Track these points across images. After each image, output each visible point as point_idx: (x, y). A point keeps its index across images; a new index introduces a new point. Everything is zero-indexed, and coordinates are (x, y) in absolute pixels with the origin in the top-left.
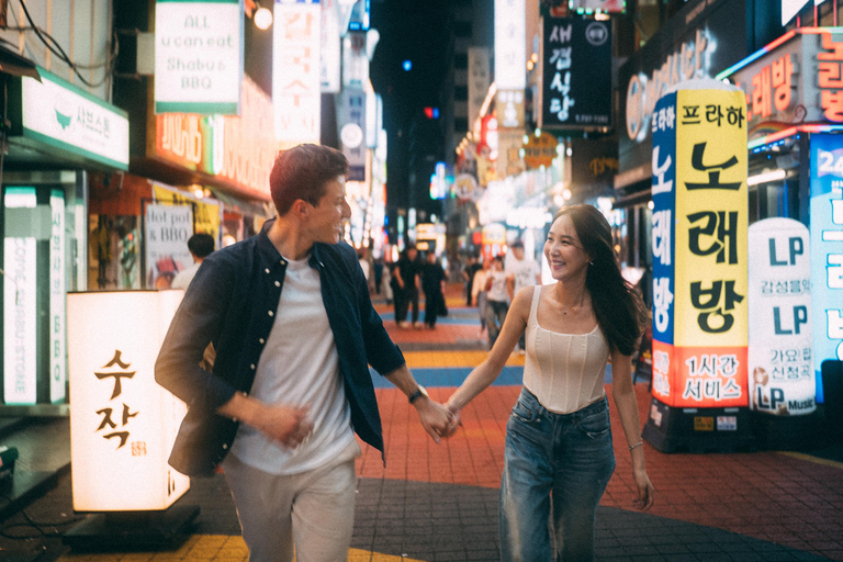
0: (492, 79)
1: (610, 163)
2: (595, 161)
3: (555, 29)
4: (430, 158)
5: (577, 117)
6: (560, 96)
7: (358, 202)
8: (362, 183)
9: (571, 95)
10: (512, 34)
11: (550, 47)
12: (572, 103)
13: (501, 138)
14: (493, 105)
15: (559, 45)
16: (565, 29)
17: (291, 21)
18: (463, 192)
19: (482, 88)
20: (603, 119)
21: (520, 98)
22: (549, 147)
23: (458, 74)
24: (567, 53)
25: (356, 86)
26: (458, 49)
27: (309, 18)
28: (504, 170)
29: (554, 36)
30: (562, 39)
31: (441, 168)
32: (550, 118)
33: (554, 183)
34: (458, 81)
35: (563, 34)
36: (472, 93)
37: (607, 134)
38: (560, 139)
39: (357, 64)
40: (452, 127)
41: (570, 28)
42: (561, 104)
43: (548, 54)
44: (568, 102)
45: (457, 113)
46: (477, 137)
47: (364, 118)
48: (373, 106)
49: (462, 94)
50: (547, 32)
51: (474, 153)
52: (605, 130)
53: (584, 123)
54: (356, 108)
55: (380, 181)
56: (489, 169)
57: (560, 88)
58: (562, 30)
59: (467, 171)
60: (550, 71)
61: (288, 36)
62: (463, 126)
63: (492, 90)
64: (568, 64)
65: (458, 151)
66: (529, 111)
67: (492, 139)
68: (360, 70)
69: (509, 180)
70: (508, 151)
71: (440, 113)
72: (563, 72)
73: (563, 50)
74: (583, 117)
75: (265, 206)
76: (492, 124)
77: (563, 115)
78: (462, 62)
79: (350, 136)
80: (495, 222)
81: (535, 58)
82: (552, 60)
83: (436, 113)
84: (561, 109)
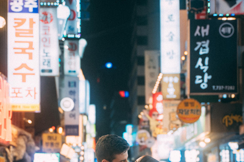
0: (160, 72)
1: (236, 118)
2: (226, 117)
3: (198, 28)
4: (124, 122)
5: (214, 87)
6: (201, 73)
7: (74, 149)
8: (77, 137)
9: (209, 72)
10: (171, 39)
11: (194, 40)
12: (210, 77)
13: (165, 106)
14: (160, 86)
15: (200, 39)
16: (205, 28)
17: (20, 24)
18: (141, 142)
19: (154, 76)
20: (231, 88)
21: (177, 80)
22: (194, 108)
23: (139, 68)
24: (206, 44)
25: (72, 74)
26: (139, 54)
27: (32, 22)
28: (167, 127)
29: (197, 33)
30: (203, 35)
31: (129, 128)
32: (195, 88)
33: (199, 134)
34: (139, 74)
35: (203, 31)
36: (148, 80)
37: (234, 99)
38: (203, 104)
39: (73, 61)
40: (136, 102)
41: (208, 27)
42: (203, 79)
43: (193, 45)
44: (207, 77)
45: (139, 93)
46: (151, 107)
47: (78, 95)
48: (84, 88)
49: (141, 81)
50: (193, 30)
51: (148, 116)
52: (233, 96)
53: (218, 91)
54: (73, 89)
55: (91, 136)
56: (157, 126)
57: (202, 68)
58: (203, 28)
59: (144, 128)
60: (194, 56)
61: (17, 35)
62: (142, 101)
63: (160, 77)
64: (207, 51)
65: (140, 117)
66: (183, 89)
67: (160, 107)
68: (74, 64)
69: (170, 133)
70: (170, 114)
71: (129, 94)
72: (203, 57)
73: (204, 42)
74: (217, 87)
75: (7, 150)
76: (160, 98)
77: (204, 86)
78: (141, 61)
79: (66, 105)
80: (162, 160)
81: (186, 53)
82: (196, 49)
83: (127, 94)
84: (203, 82)
